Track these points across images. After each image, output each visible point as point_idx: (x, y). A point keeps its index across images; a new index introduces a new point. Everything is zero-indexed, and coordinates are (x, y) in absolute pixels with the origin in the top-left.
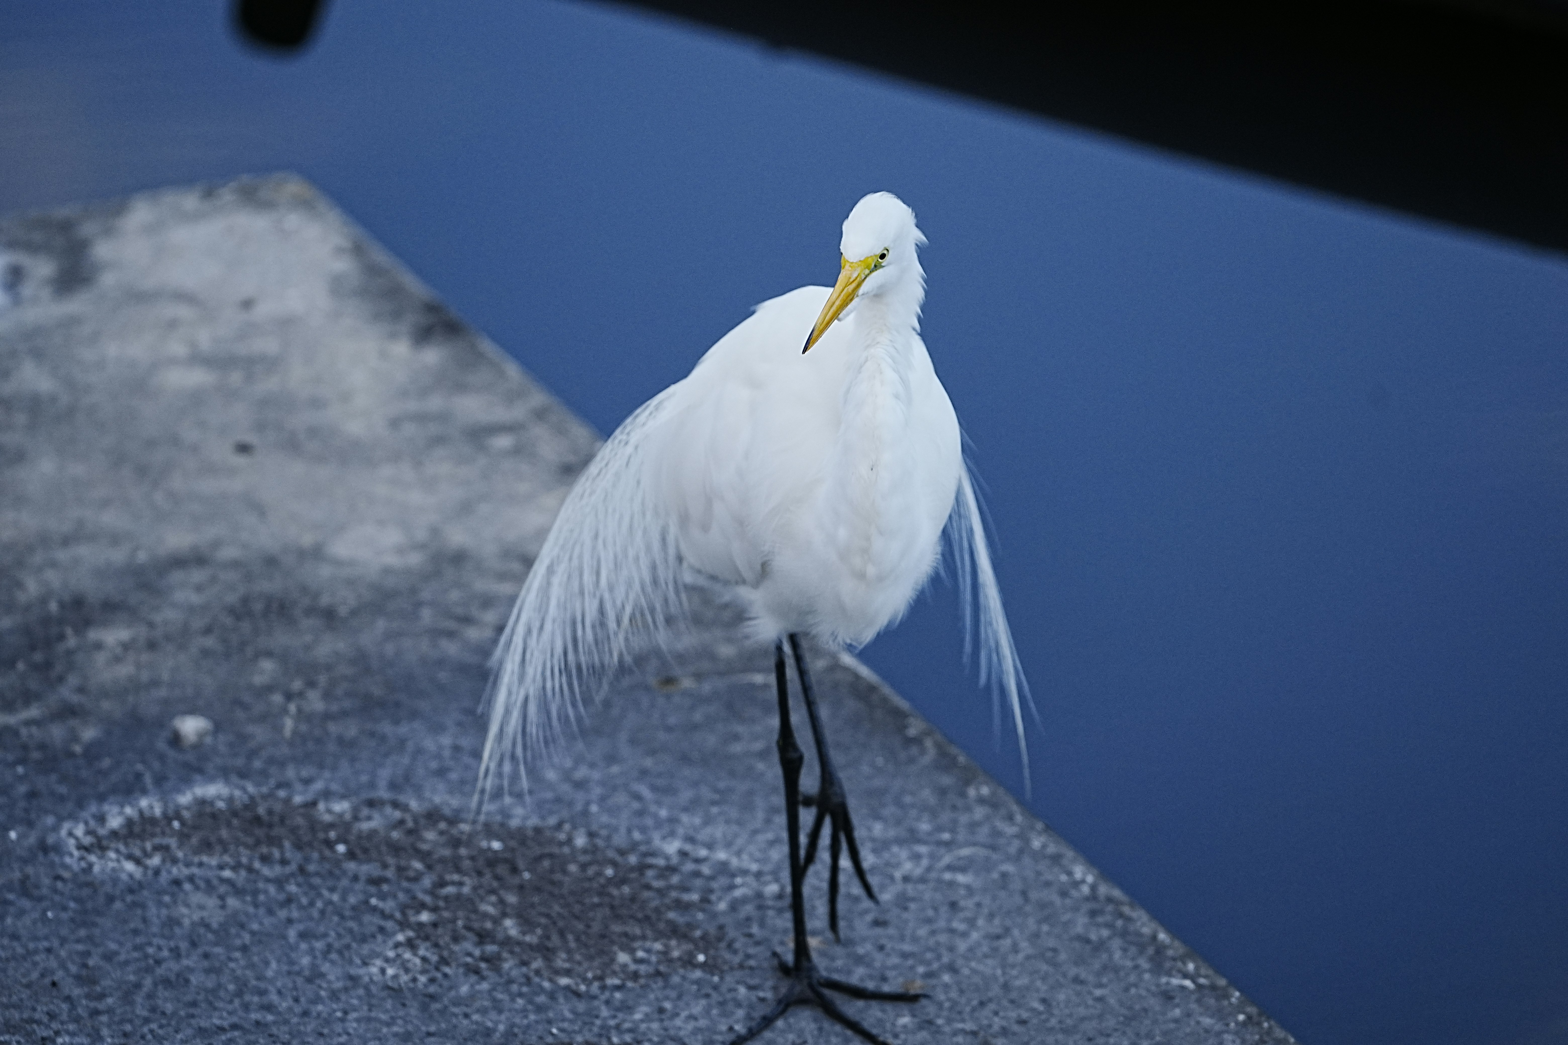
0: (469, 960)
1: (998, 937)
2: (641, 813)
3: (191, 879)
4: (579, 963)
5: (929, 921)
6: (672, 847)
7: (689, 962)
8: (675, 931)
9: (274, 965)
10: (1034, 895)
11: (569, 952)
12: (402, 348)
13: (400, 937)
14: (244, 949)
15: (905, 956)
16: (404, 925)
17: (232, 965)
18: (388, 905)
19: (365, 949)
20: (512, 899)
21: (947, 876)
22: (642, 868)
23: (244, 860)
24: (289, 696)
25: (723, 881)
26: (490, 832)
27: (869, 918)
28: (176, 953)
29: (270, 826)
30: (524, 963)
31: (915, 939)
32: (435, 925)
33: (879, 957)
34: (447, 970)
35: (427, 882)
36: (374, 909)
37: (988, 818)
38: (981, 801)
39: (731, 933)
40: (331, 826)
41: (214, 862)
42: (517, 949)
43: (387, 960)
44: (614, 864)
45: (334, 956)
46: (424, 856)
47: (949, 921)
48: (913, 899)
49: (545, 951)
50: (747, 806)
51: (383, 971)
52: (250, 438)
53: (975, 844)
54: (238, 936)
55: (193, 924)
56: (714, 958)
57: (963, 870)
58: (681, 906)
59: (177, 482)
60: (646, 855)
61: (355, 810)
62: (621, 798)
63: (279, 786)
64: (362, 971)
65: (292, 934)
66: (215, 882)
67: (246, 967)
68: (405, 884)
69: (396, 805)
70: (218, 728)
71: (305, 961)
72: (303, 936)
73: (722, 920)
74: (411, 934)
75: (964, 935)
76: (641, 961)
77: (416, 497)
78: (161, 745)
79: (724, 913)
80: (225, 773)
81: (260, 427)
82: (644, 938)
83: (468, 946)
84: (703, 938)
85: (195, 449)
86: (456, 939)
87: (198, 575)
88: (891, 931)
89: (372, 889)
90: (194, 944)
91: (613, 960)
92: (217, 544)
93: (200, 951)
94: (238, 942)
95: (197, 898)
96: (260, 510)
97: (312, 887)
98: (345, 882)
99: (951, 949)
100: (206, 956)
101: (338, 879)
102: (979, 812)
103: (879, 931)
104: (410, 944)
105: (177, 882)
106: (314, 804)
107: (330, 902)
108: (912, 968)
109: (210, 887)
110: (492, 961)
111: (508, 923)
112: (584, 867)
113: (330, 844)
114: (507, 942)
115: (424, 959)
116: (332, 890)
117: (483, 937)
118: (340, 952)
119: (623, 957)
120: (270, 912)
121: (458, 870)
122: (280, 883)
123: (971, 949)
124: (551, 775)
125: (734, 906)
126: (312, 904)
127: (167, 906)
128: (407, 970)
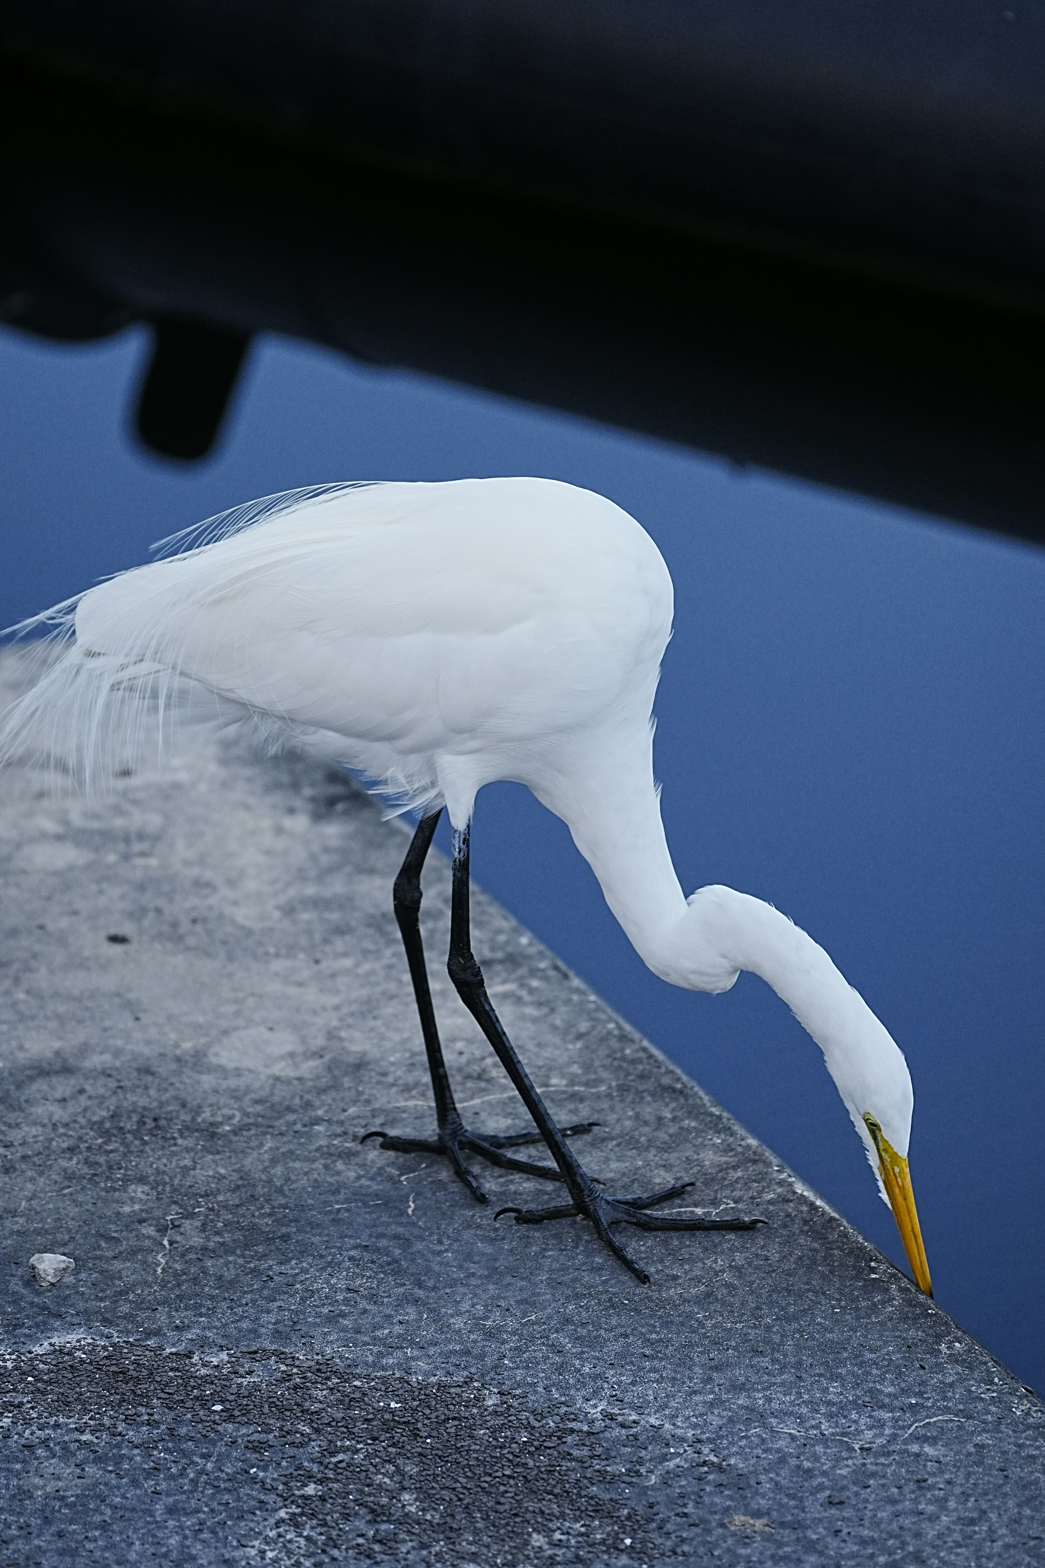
0: (360, 1541)
1: (972, 1522)
2: (560, 1369)
3: (45, 1442)
4: (488, 1547)
5: (893, 1502)
6: (596, 1410)
7: (614, 1546)
8: (598, 1510)
9: (137, 1546)
10: (1015, 1472)
11: (476, 1532)
12: (300, 823)
13: (282, 1514)
14: (104, 1526)
15: (864, 1542)
16: (287, 1499)
17: (89, 1546)
18: (270, 1475)
19: (243, 1527)
20: (411, 1469)
21: (915, 1448)
22: (562, 1433)
23: (107, 1421)
24: (163, 1230)
25: (654, 1450)
26: (387, 1389)
27: (823, 1496)
28: (26, 1531)
29: (138, 1380)
30: (423, 1546)
31: (876, 1524)
32: (323, 1499)
33: (833, 1543)
34: (335, 1553)
35: (314, 1448)
36: (254, 1479)
37: (962, 1380)
38: (954, 1359)
39: (663, 1512)
40: (207, 1380)
41: (72, 1423)
42: (417, 1529)
43: (267, 1541)
44: (529, 1427)
45: (205, 1535)
46: (312, 1417)
47: (916, 1501)
48: (873, 1475)
49: (450, 1532)
50: (684, 1362)
51: (262, 1553)
52: (127, 929)
53: (947, 1410)
54: (96, 1510)
55: (47, 1496)
56: (643, 1542)
57: (933, 1441)
58: (607, 1480)
59: (41, 978)
60: (564, 1418)
61: (234, 1363)
62: (539, 1351)
63: (148, 1334)
64: (237, 1554)
65: (159, 1508)
66: (73, 1446)
67: (106, 1548)
68: (289, 1451)
69: (281, 1356)
70: (80, 1264)
71: (174, 1541)
72: (171, 1511)
73: (653, 1497)
74: (294, 1509)
75: (933, 1518)
76: (559, 1544)
77: (312, 995)
78: (15, 1285)
79: (653, 1488)
80: (87, 1318)
81: (137, 914)
82: (563, 1516)
83: (360, 1524)
84: (629, 1517)
85: (62, 940)
86: (346, 1517)
87: (63, 1087)
88: (848, 1513)
89: (252, 1456)
90: (47, 1521)
91: (526, 1543)
92: (84, 1050)
93: (53, 1529)
94: (98, 1518)
95: (52, 1466)
96: (136, 1013)
97: (184, 1453)
98: (221, 1448)
99: (918, 1535)
100: (60, 1535)
101: (214, 1443)
102: (952, 1373)
103: (833, 1511)
104: (294, 1522)
105: (29, 1447)
106: (189, 1355)
107: (203, 1472)
108: (872, 1556)
109: (67, 1453)
110: (387, 1542)
111: (406, 1497)
112: (494, 1431)
113: (204, 1402)
114: (405, 1520)
115: (308, 1539)
116: (206, 1456)
117: (377, 1514)
118: (213, 1532)
119: (538, 1540)
120: (135, 1483)
121: (351, 1435)
122: (146, 1447)
123: (940, 1536)
124: (458, 1323)
125: (666, 1480)
126: (182, 1474)
127: (17, 1475)
128: (289, 1553)
